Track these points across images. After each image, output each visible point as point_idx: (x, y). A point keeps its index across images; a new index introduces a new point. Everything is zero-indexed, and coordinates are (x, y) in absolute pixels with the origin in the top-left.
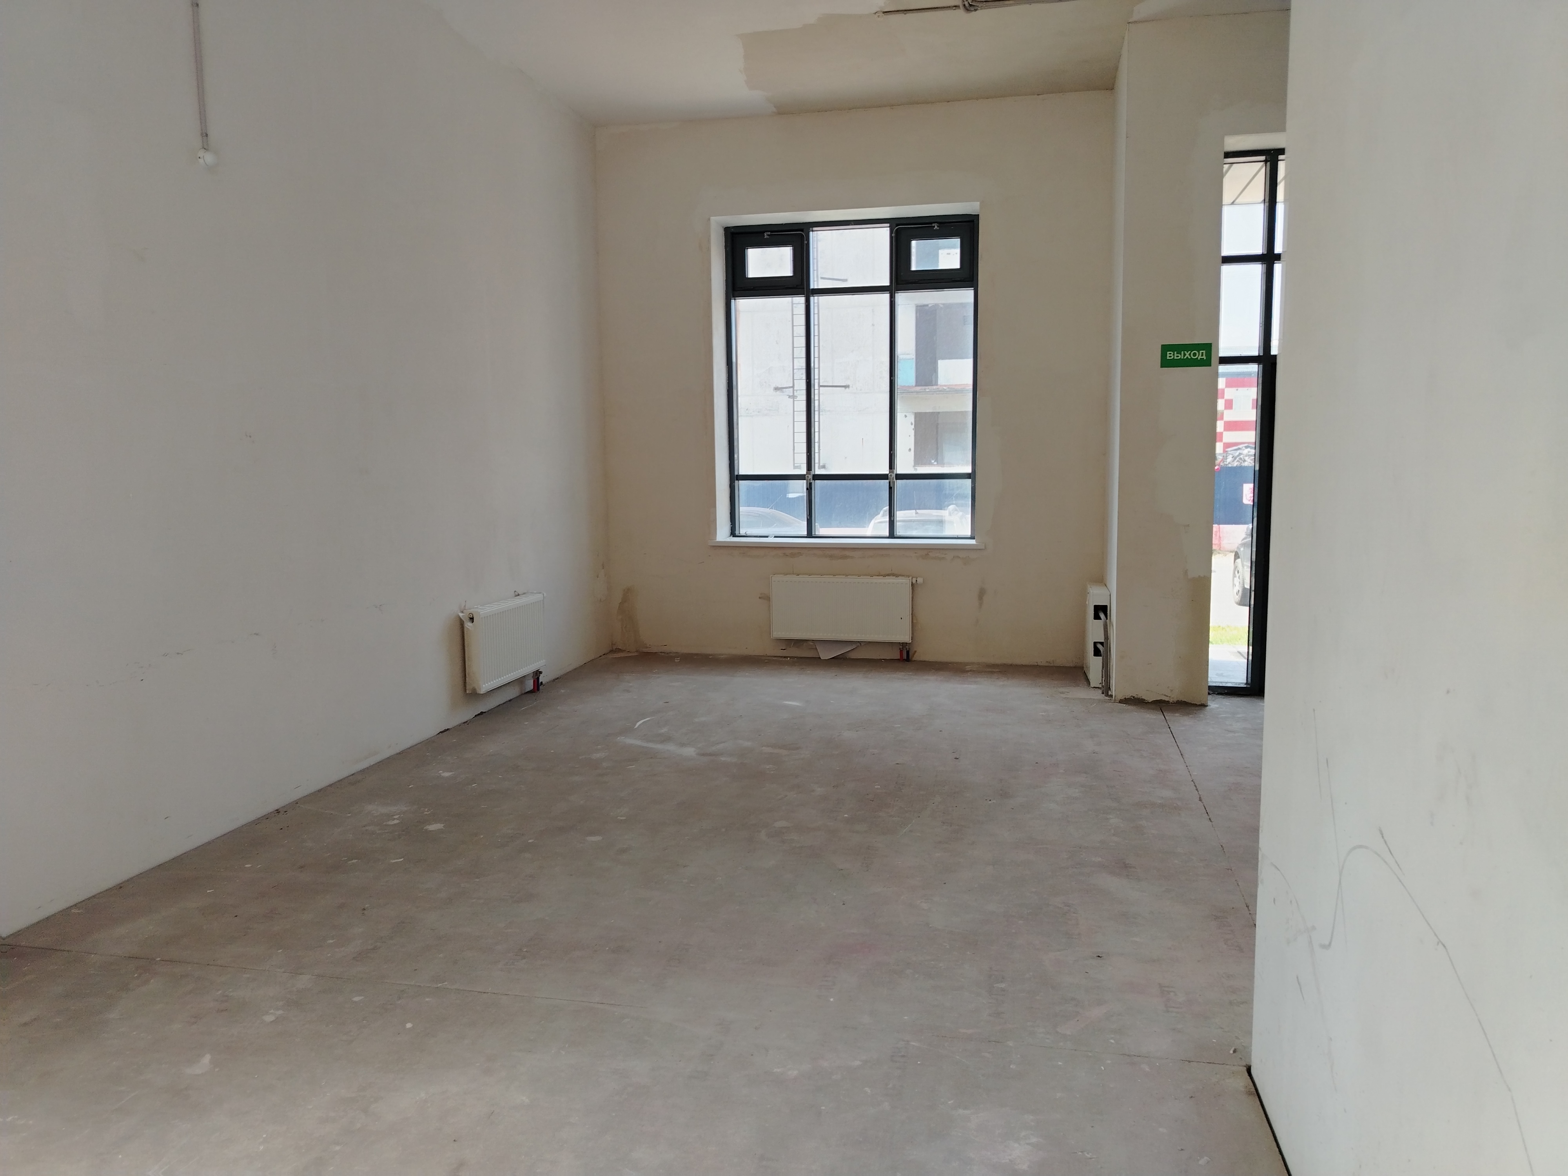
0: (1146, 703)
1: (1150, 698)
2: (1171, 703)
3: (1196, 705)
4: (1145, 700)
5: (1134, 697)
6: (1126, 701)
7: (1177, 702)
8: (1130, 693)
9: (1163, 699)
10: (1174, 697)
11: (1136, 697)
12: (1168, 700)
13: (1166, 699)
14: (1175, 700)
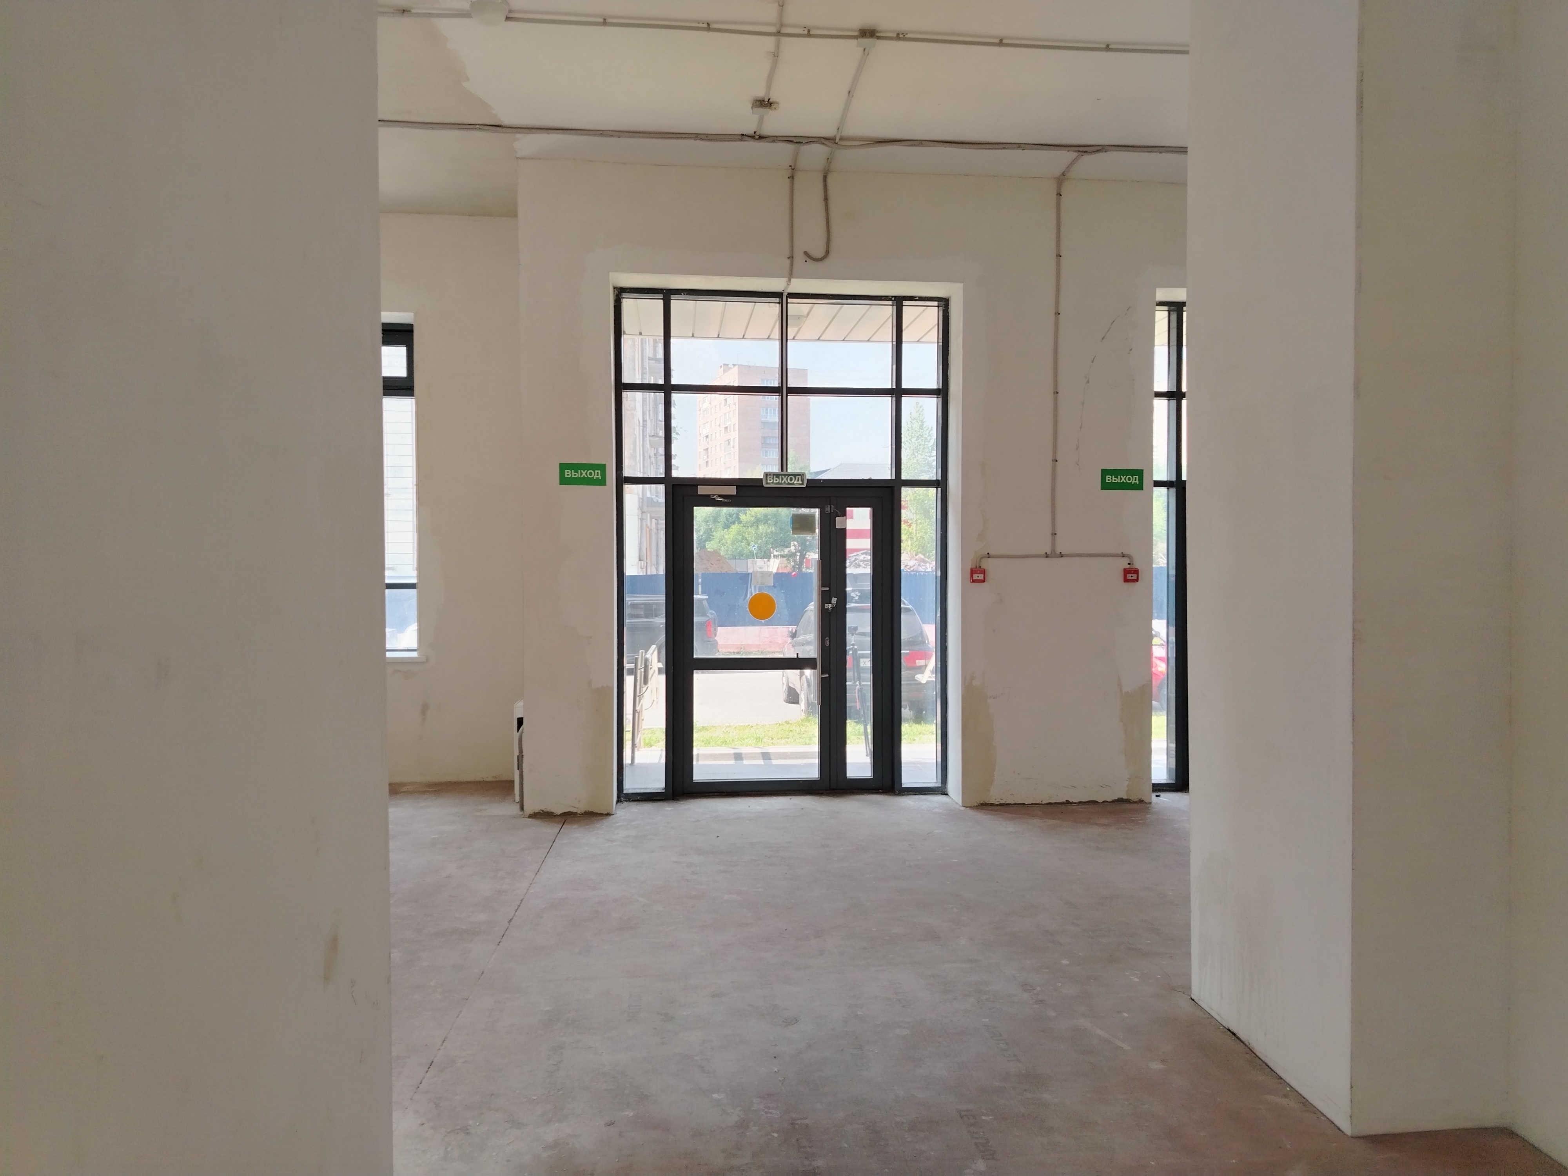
0: (555, 816)
1: (558, 812)
2: (579, 814)
3: (602, 815)
4: (553, 813)
5: (542, 811)
6: (535, 816)
7: (584, 812)
8: (537, 808)
9: (571, 811)
10: (580, 808)
11: (545, 810)
12: (575, 811)
13: (574, 810)
14: (583, 811)
